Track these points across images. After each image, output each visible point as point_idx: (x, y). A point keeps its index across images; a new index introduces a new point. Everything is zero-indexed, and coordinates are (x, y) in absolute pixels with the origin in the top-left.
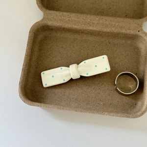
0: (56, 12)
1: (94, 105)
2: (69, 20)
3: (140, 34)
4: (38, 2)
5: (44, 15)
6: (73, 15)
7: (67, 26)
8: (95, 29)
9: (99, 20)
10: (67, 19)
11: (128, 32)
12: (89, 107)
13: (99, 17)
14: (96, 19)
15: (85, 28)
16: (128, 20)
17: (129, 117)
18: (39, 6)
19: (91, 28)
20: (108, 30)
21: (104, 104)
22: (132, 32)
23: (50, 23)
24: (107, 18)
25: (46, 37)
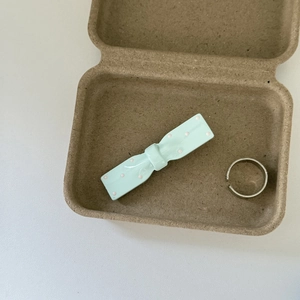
0: (122, 49)
1: (192, 212)
2: (146, 64)
3: (271, 86)
4: (91, 32)
5: (103, 55)
6: (152, 54)
7: (143, 74)
8: (191, 79)
9: (198, 63)
10: (143, 62)
11: (250, 83)
12: (183, 215)
13: (198, 57)
14: (193, 61)
15: (174, 78)
16: (250, 62)
17: (250, 234)
18: (93, 40)
19: (184, 78)
20: (215, 80)
21: (209, 211)
22: (257, 84)
23: (113, 70)
24: (214, 59)
25: (106, 92)
